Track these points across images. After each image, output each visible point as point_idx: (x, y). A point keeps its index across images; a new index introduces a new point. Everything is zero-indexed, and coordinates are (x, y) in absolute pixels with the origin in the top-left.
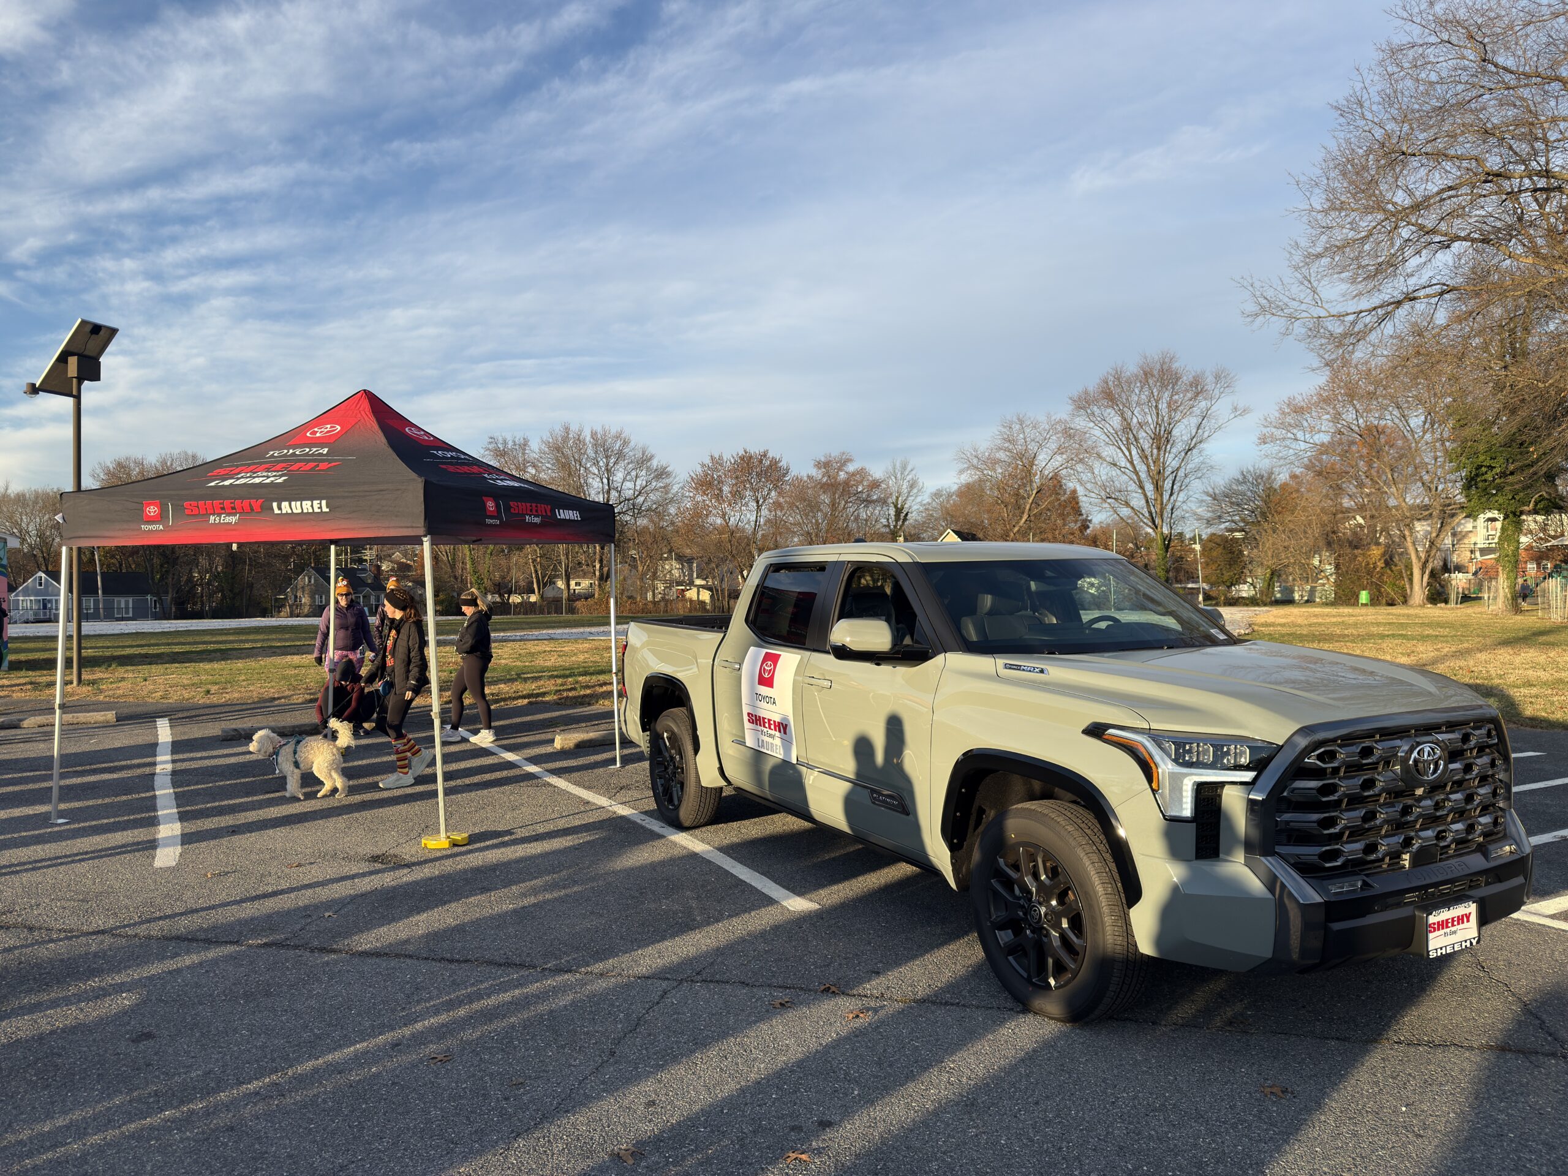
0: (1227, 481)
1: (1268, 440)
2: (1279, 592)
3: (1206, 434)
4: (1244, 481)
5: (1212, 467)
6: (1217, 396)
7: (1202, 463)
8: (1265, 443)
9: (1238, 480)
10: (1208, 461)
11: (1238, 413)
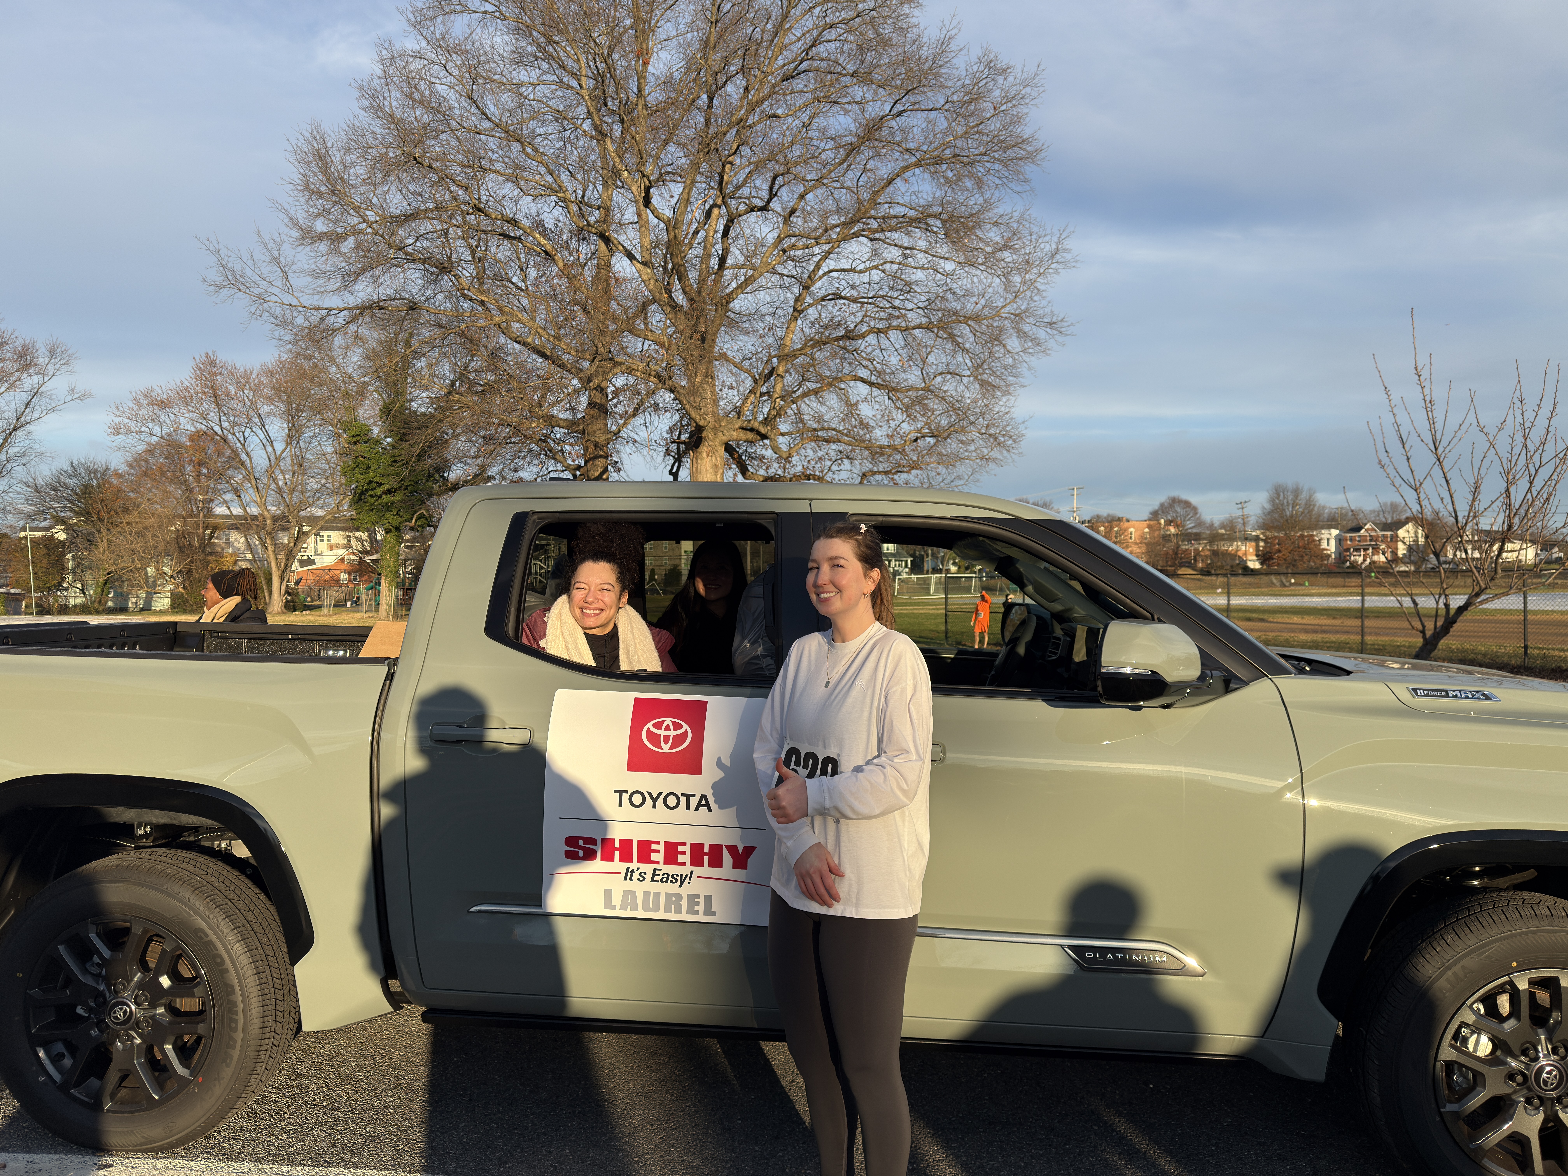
0: (54, 472)
1: (122, 431)
2: (112, 599)
3: (36, 415)
4: (75, 473)
5: (42, 454)
6: (51, 373)
7: (28, 448)
8: (119, 434)
9: (66, 472)
10: (37, 446)
11: (77, 396)
